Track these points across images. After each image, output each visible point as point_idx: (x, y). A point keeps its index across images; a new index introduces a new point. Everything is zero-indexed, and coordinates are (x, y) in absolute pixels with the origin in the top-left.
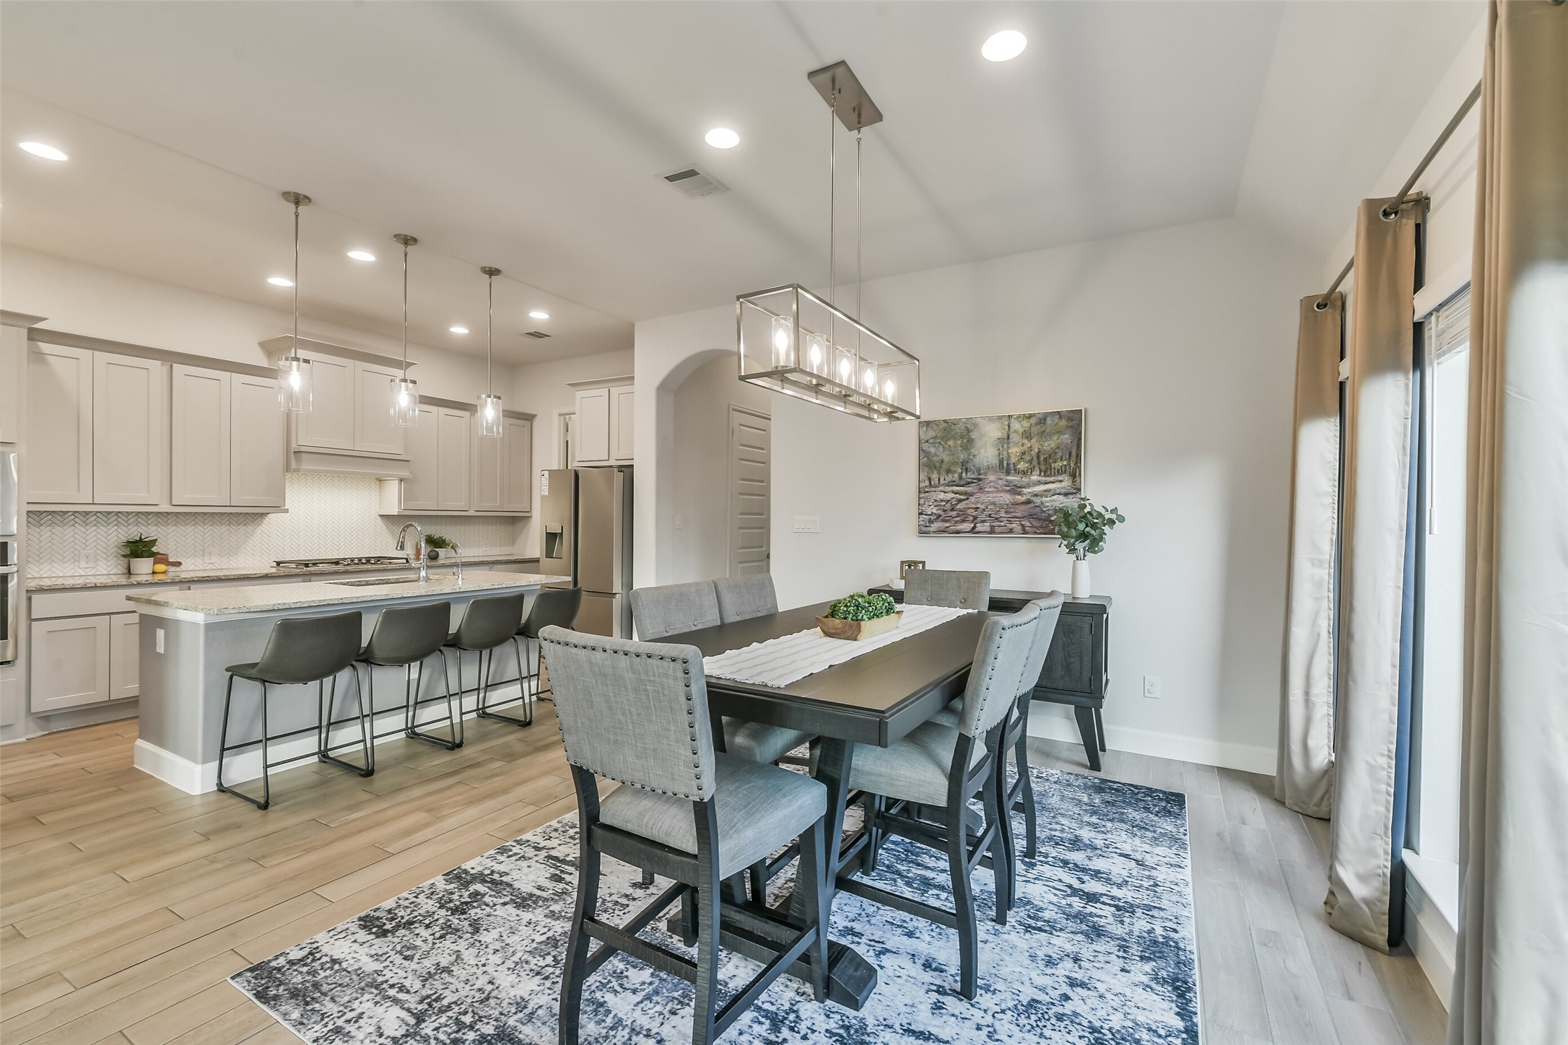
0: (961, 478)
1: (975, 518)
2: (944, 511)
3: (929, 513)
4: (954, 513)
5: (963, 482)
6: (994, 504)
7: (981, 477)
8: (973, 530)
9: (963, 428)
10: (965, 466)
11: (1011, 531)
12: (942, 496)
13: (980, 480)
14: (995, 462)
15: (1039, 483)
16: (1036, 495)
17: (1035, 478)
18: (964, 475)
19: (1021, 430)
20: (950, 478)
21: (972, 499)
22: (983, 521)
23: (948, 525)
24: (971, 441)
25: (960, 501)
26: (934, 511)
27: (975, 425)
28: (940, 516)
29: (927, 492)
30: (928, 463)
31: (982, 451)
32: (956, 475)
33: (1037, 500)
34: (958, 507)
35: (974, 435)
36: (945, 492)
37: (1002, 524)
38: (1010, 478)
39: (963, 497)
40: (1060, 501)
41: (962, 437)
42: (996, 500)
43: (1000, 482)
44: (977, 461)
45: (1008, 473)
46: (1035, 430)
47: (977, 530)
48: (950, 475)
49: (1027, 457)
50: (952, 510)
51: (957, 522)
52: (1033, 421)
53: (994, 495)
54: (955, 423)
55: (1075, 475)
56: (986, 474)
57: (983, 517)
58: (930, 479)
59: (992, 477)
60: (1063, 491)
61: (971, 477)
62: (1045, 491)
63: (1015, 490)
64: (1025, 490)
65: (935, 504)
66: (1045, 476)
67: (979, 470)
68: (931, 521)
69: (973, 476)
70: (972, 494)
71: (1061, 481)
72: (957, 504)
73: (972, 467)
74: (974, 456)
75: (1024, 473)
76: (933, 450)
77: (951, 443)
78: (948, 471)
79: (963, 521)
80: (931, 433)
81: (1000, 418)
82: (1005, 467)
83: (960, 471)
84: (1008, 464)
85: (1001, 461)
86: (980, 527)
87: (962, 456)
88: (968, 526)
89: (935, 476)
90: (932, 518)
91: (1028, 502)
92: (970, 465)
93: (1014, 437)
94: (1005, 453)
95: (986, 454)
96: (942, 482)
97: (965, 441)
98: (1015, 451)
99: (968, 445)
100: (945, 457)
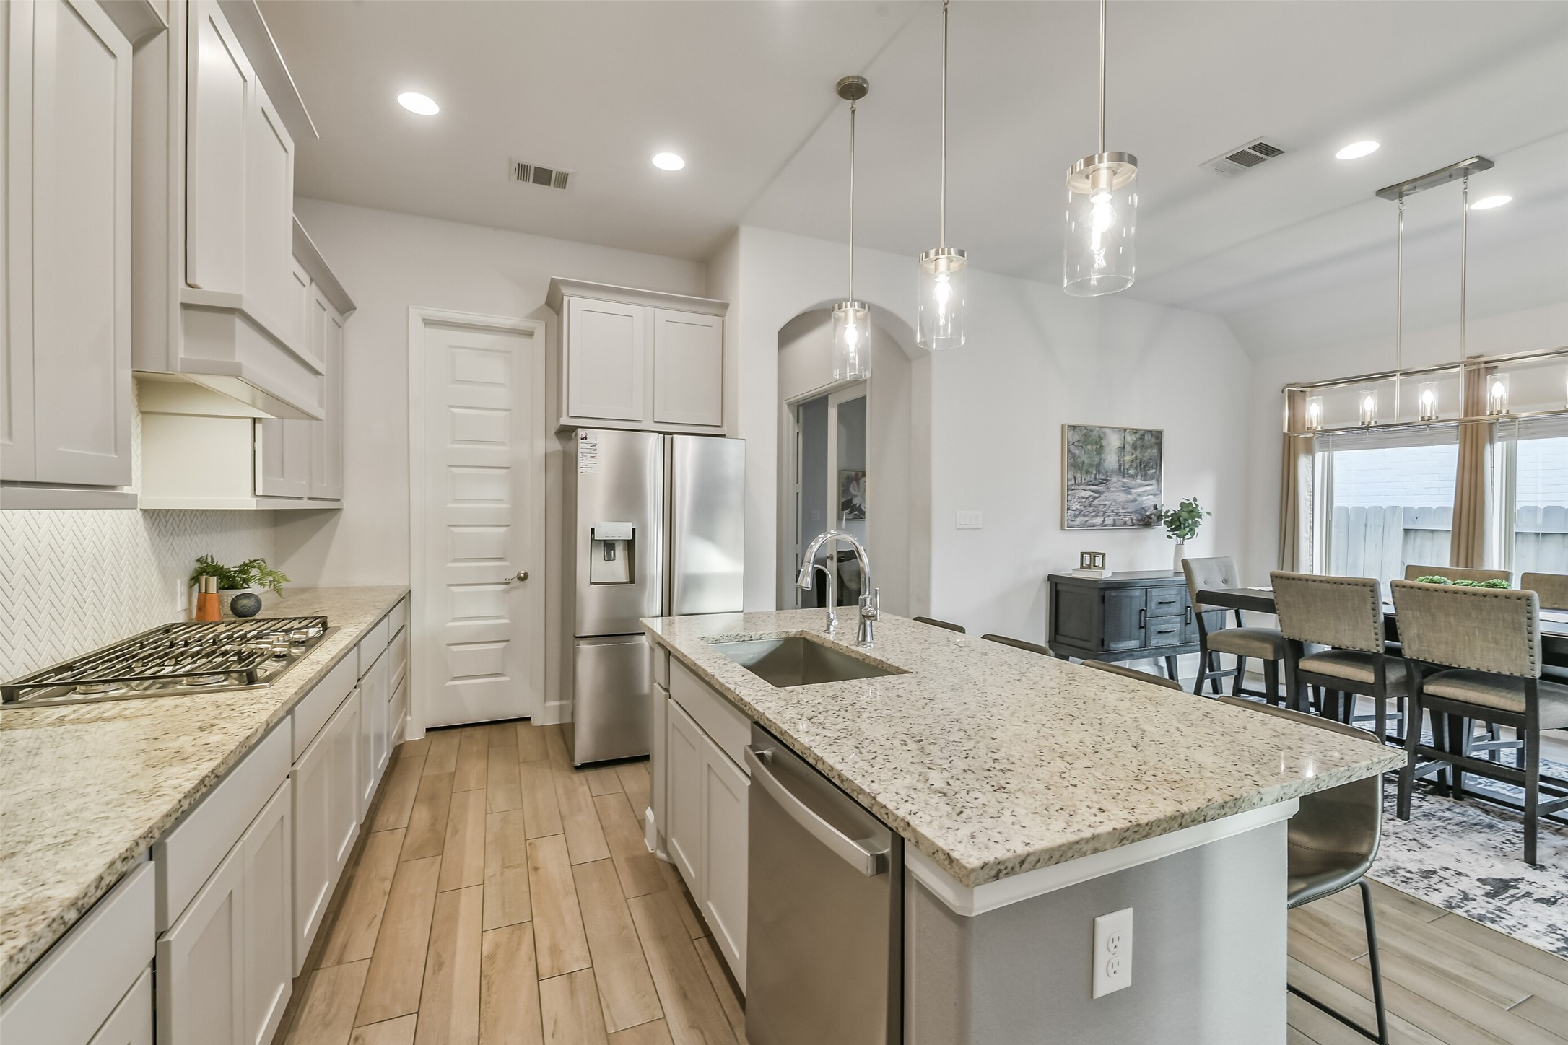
0: (1095, 478)
1: (1104, 513)
2: (1085, 507)
3: (1074, 508)
4: (1091, 509)
5: (1097, 483)
6: (1115, 501)
7: (1108, 478)
8: (1103, 524)
9: (1097, 435)
10: (1098, 468)
11: (1125, 524)
12: (1083, 494)
13: (1107, 481)
14: (1116, 466)
15: (1141, 485)
16: (1139, 495)
17: (1138, 481)
18: (1097, 476)
19: (1131, 442)
20: (1088, 478)
21: (1103, 497)
22: (1109, 516)
23: (1087, 519)
24: (1101, 447)
25: (1095, 498)
26: (1078, 507)
27: (1104, 433)
28: (1081, 511)
29: (1073, 490)
30: (1074, 464)
31: (1109, 456)
32: (1093, 476)
33: (1139, 498)
34: (1094, 503)
35: (1104, 443)
36: (1085, 490)
37: (1120, 518)
38: (1125, 480)
39: (1097, 495)
40: (1150, 500)
41: (1096, 443)
42: (1117, 498)
43: (1119, 483)
44: (1105, 464)
45: (1124, 477)
46: (1139, 443)
47: (1106, 523)
48: (1089, 476)
49: (1134, 465)
50: (1090, 506)
51: (1093, 516)
52: (1138, 436)
53: (1115, 495)
54: (1091, 429)
55: (1159, 481)
56: (1110, 476)
57: (1109, 512)
58: (1075, 478)
59: (1114, 479)
60: (1153, 492)
61: (1100, 477)
62: (1144, 492)
63: (1128, 490)
64: (1134, 491)
65: (1079, 501)
66: (1144, 480)
67: (1107, 472)
68: (1076, 516)
69: (1103, 478)
70: (1102, 493)
71: (1152, 485)
72: (1093, 501)
73: (1103, 470)
74: (1104, 460)
75: (1133, 477)
76: (1077, 452)
77: (1089, 447)
78: (1088, 472)
79: (1097, 516)
80: (1077, 438)
81: (1120, 429)
82: (1122, 471)
83: (1095, 472)
84: (1124, 469)
85: (1120, 466)
86: (1107, 521)
87: (1097, 460)
88: (1099, 520)
89: (1078, 476)
90: (1077, 513)
91: (1135, 500)
92: (1101, 468)
93: (1128, 448)
94: (1122, 459)
95: (1111, 460)
96: (1083, 481)
97: (1099, 446)
98: (1128, 458)
99: (1100, 450)
100: (1085, 459)
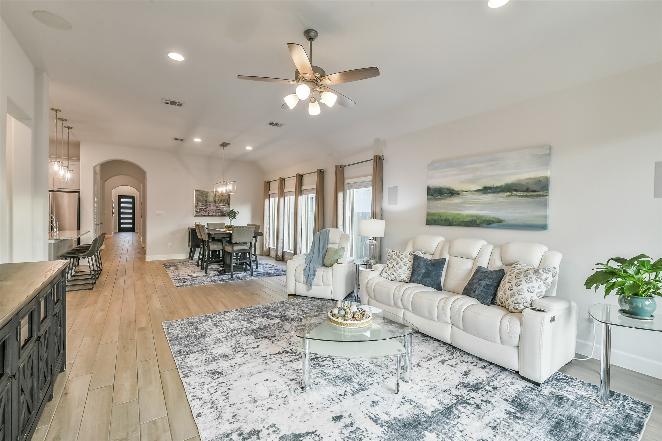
0: (205, 204)
1: (208, 212)
2: (201, 211)
3: (197, 211)
4: (204, 211)
8: (208, 215)
9: (205, 193)
10: (206, 201)
11: (216, 215)
12: (201, 207)
13: (209, 204)
15: (222, 206)
17: (221, 204)
20: (203, 203)
21: (208, 208)
23: (202, 214)
26: (199, 211)
27: (208, 192)
29: (197, 206)
30: (197, 200)
33: (221, 209)
35: (208, 195)
37: (214, 214)
39: (206, 208)
40: (226, 209)
41: (205, 195)
43: (214, 205)
44: (209, 200)
45: (216, 203)
49: (219, 200)
51: (204, 213)
52: (221, 194)
53: (212, 208)
54: (204, 191)
55: (229, 204)
57: (210, 212)
59: (212, 204)
60: (226, 207)
61: (207, 203)
63: (217, 207)
64: (219, 207)
65: (199, 209)
66: (223, 204)
67: (209, 202)
68: (198, 213)
70: (208, 207)
71: (226, 205)
72: (204, 209)
75: (219, 203)
76: (198, 197)
77: (203, 196)
78: (202, 202)
79: (206, 213)
80: (198, 193)
81: (214, 192)
82: (215, 202)
85: (214, 201)
86: (209, 214)
87: (206, 199)
89: (199, 203)
91: (220, 209)
92: (207, 201)
93: (217, 196)
94: (215, 199)
95: (211, 199)
96: (201, 204)
98: (217, 199)
99: (207, 197)
100: (201, 199)
